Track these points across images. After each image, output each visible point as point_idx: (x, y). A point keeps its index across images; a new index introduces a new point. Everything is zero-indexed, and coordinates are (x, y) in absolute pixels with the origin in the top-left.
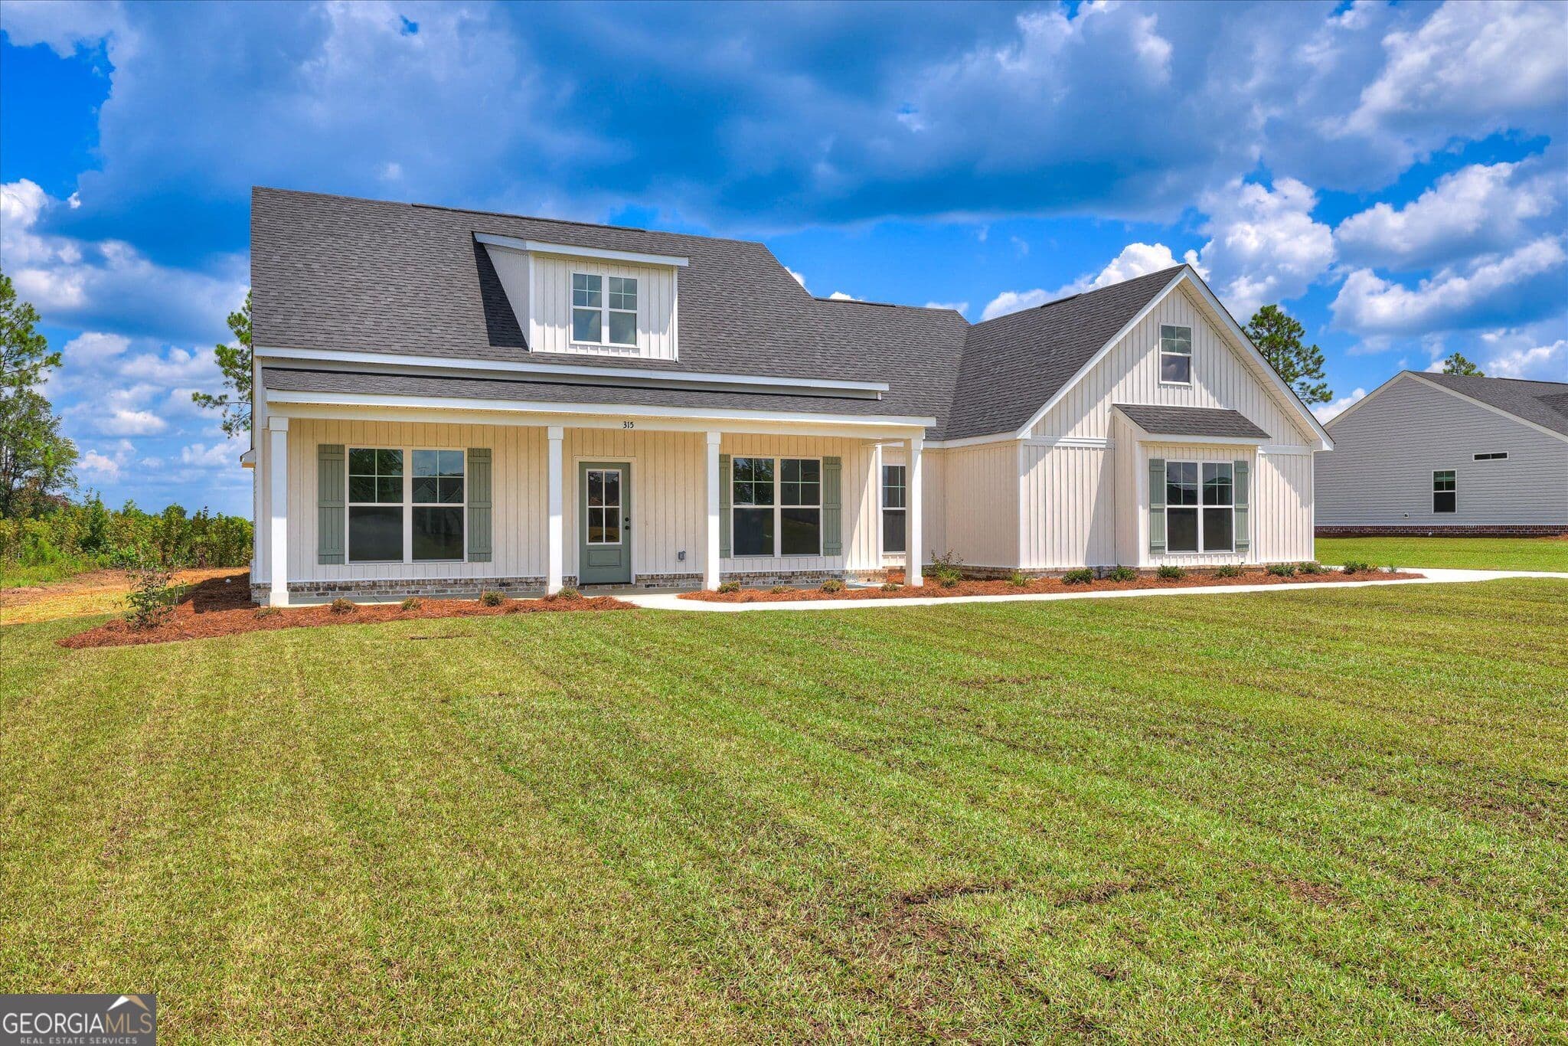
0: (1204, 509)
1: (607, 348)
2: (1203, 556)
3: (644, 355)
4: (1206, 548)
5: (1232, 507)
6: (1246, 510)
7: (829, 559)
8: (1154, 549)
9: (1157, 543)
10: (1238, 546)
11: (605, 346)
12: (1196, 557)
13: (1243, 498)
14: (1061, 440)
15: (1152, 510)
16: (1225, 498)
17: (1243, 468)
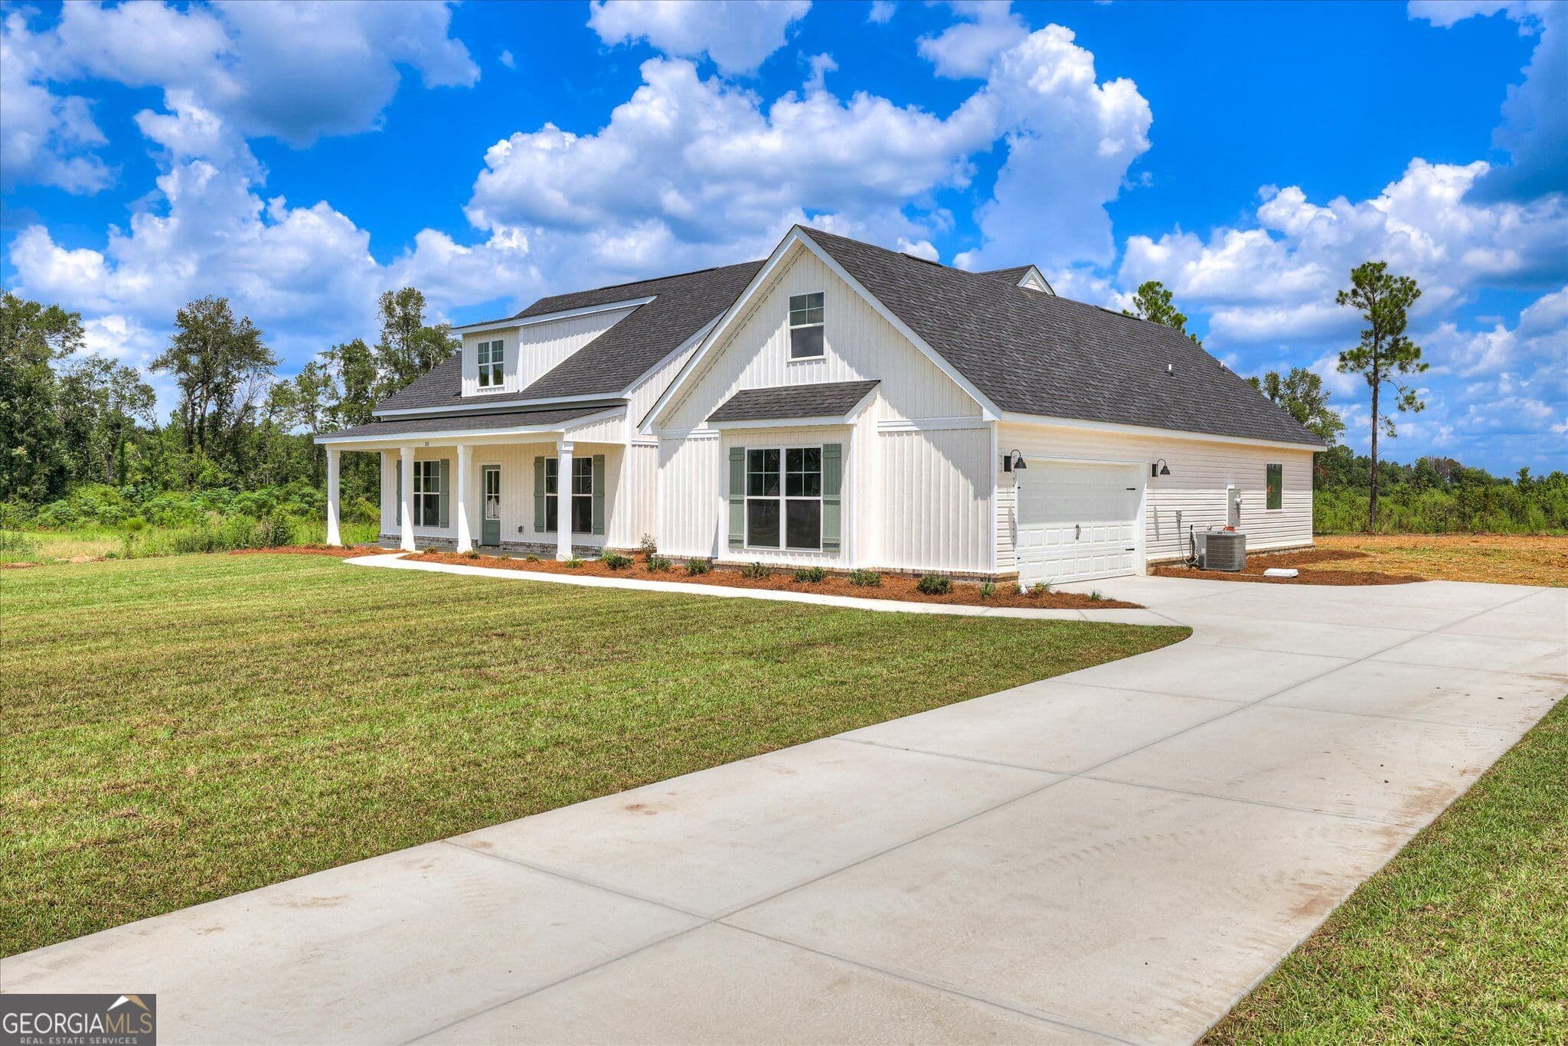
0: (787, 501)
1: (490, 389)
2: (784, 553)
3: (506, 391)
4: (790, 544)
5: (821, 498)
6: (838, 503)
7: (597, 536)
8: (734, 543)
9: (736, 536)
10: (826, 545)
11: (492, 389)
12: (777, 554)
13: (835, 487)
14: (693, 432)
15: (732, 502)
16: (812, 485)
17: (836, 452)
